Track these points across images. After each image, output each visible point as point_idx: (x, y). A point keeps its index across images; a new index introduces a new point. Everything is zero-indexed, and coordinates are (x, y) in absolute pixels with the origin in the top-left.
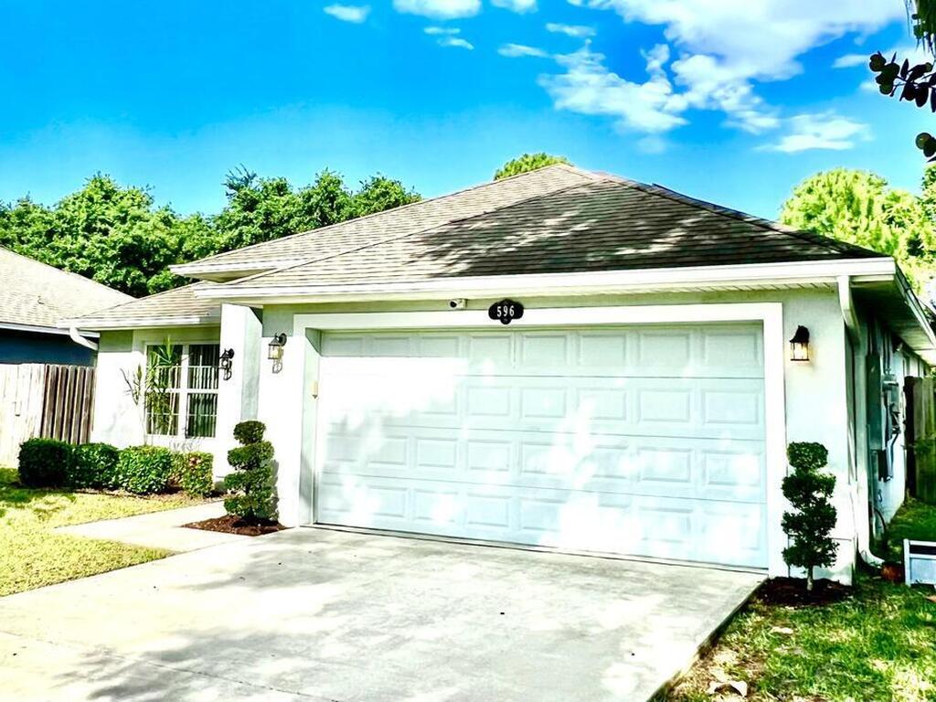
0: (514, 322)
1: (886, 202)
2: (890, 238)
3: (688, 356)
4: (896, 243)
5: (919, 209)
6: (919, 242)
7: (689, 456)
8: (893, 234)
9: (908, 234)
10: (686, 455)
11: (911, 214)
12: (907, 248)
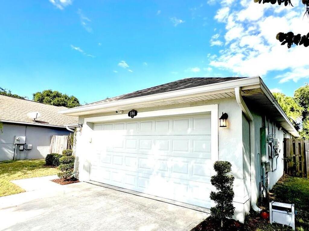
0: (135, 117)
1: (285, 99)
2: (285, 106)
3: (188, 127)
4: (287, 108)
5: (293, 100)
6: (293, 108)
7: (188, 164)
8: (286, 106)
9: (290, 106)
10: (187, 163)
11: (291, 102)
12: (290, 110)
